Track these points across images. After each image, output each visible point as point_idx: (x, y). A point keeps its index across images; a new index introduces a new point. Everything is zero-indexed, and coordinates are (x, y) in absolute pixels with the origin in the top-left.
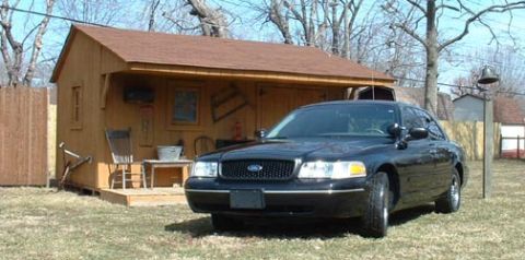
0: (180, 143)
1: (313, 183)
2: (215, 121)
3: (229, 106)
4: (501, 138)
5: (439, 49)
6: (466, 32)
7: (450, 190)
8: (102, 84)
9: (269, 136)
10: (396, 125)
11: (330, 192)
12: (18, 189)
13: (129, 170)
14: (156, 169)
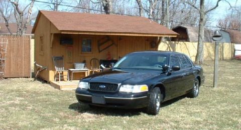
0: (84, 62)
1: (125, 94)
2: (100, 52)
3: (106, 45)
4: (235, 50)
5: (205, 14)
6: (217, 6)
7: (193, 88)
8: (51, 37)
9: (114, 67)
10: (166, 65)
11: (132, 98)
12: (18, 79)
13: (62, 73)
14: (74, 73)
